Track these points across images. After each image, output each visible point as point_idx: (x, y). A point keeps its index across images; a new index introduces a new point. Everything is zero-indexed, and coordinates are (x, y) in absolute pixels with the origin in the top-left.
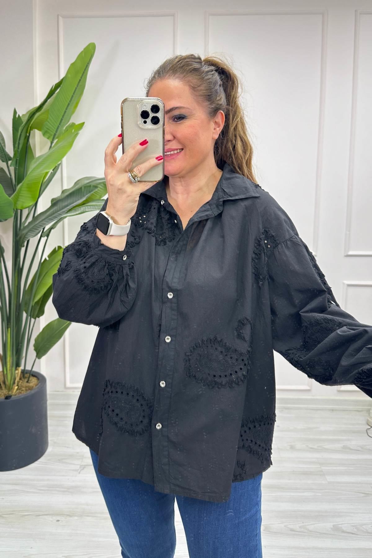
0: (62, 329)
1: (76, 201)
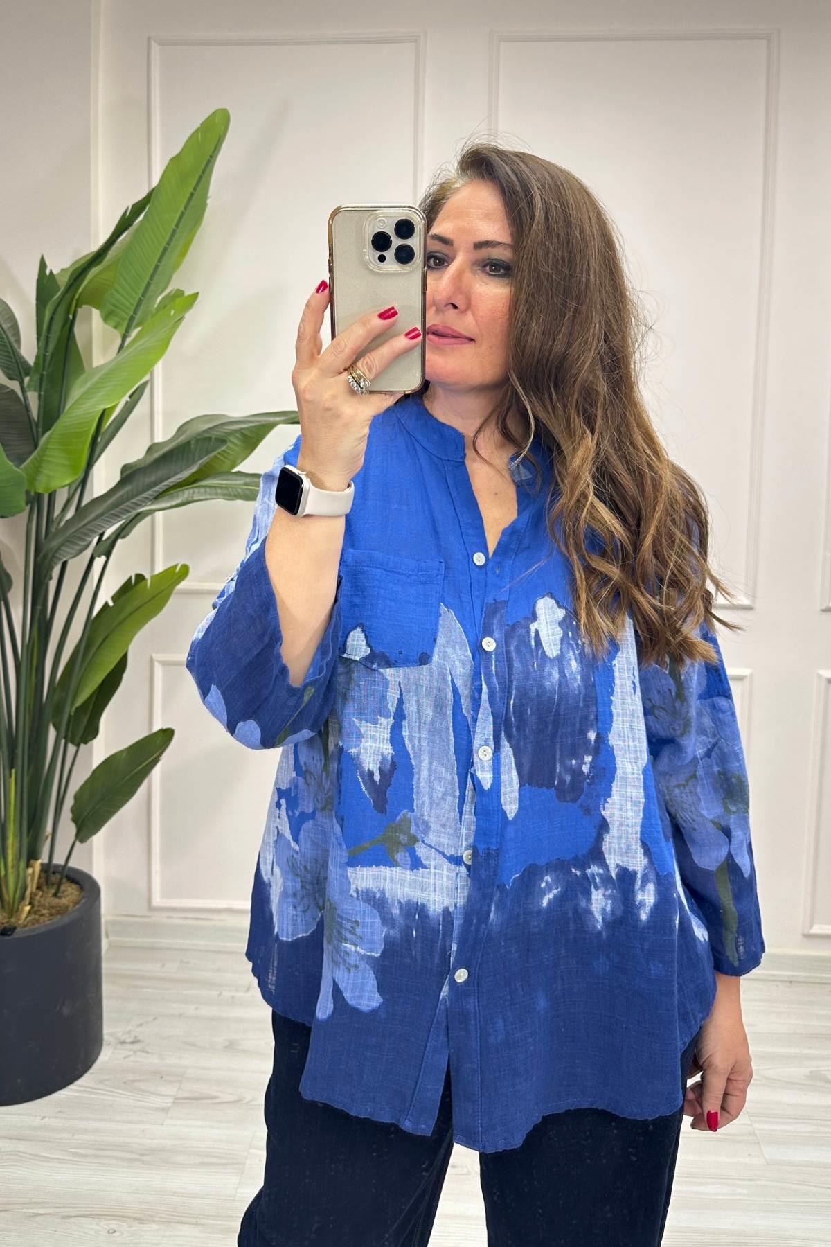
0: (136, 773)
1: (176, 474)
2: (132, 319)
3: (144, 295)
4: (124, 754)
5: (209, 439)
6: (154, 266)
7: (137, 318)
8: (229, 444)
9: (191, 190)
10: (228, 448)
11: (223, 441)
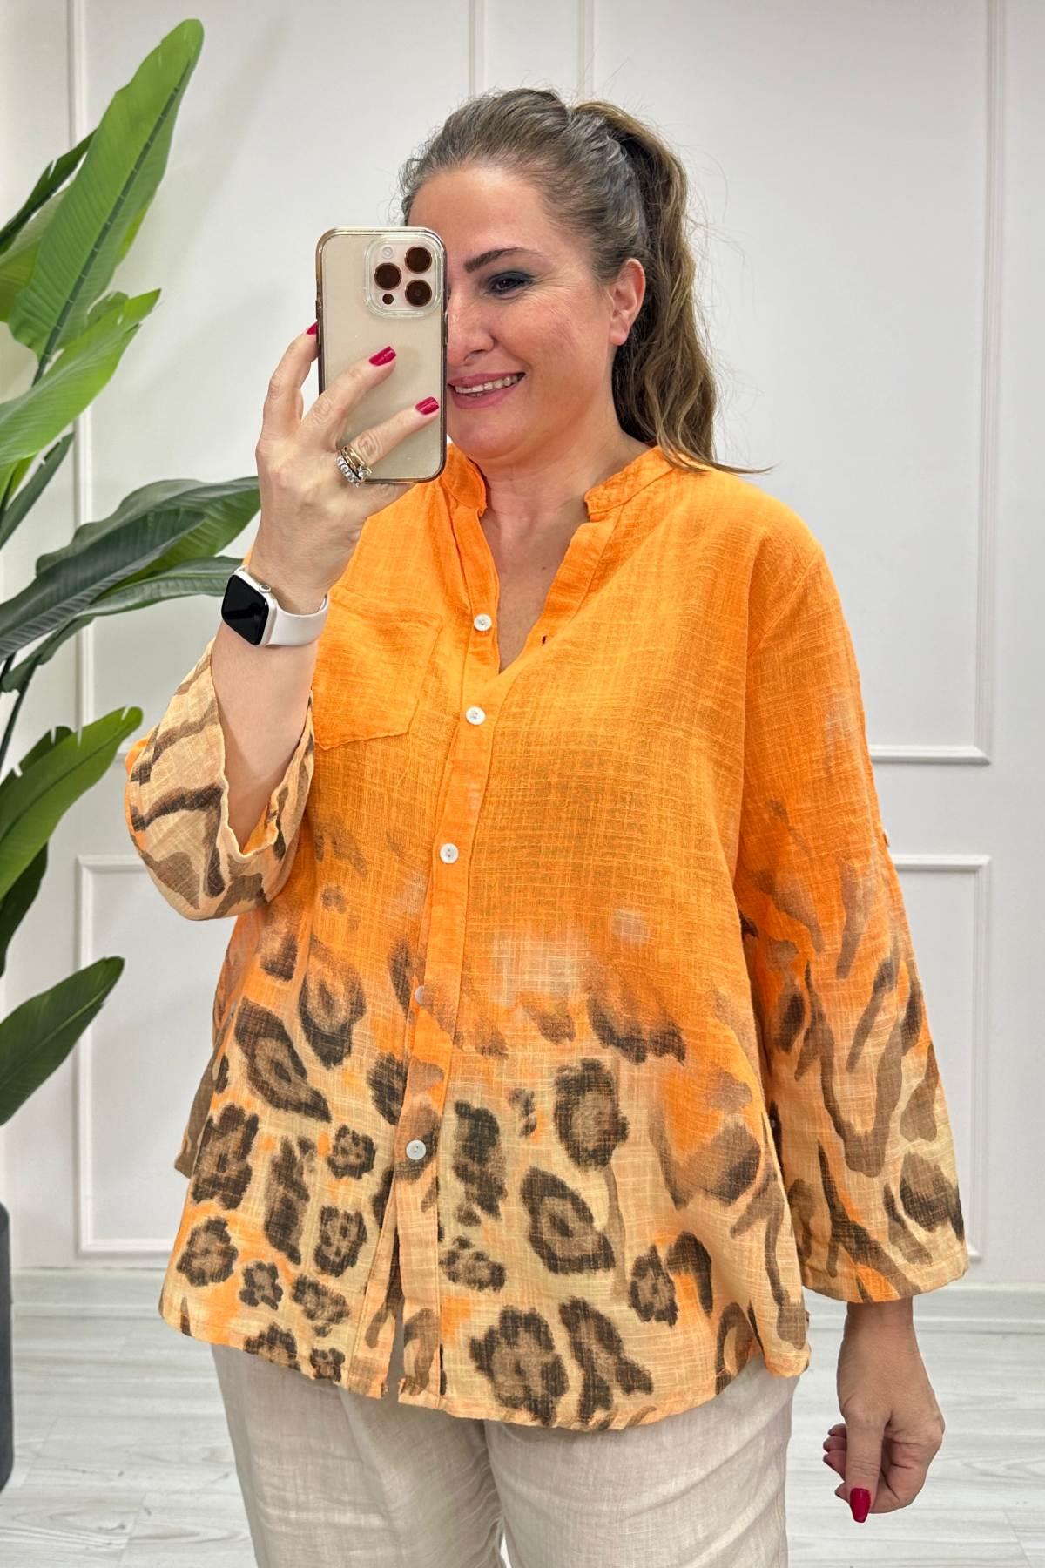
0: (63, 1029)
1: (125, 564)
2: (55, 333)
3: (73, 297)
4: (46, 1001)
5: (177, 512)
6: (88, 253)
7: (63, 330)
8: (206, 520)
9: (146, 140)
10: (204, 525)
11: (197, 515)
